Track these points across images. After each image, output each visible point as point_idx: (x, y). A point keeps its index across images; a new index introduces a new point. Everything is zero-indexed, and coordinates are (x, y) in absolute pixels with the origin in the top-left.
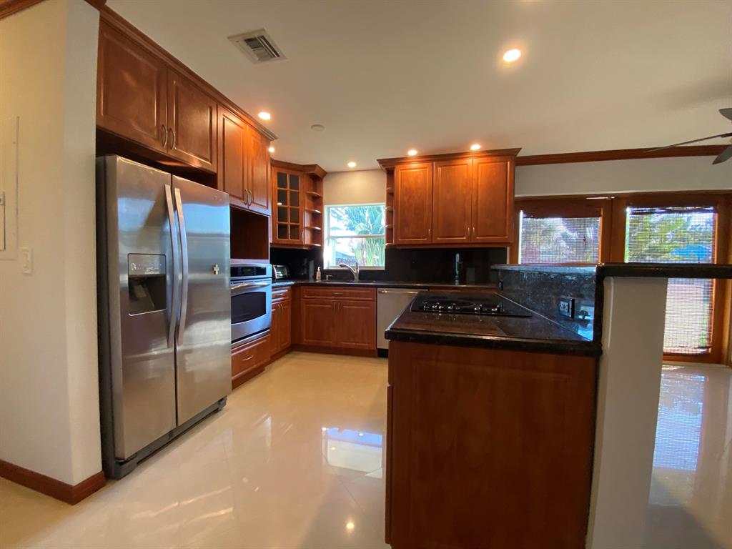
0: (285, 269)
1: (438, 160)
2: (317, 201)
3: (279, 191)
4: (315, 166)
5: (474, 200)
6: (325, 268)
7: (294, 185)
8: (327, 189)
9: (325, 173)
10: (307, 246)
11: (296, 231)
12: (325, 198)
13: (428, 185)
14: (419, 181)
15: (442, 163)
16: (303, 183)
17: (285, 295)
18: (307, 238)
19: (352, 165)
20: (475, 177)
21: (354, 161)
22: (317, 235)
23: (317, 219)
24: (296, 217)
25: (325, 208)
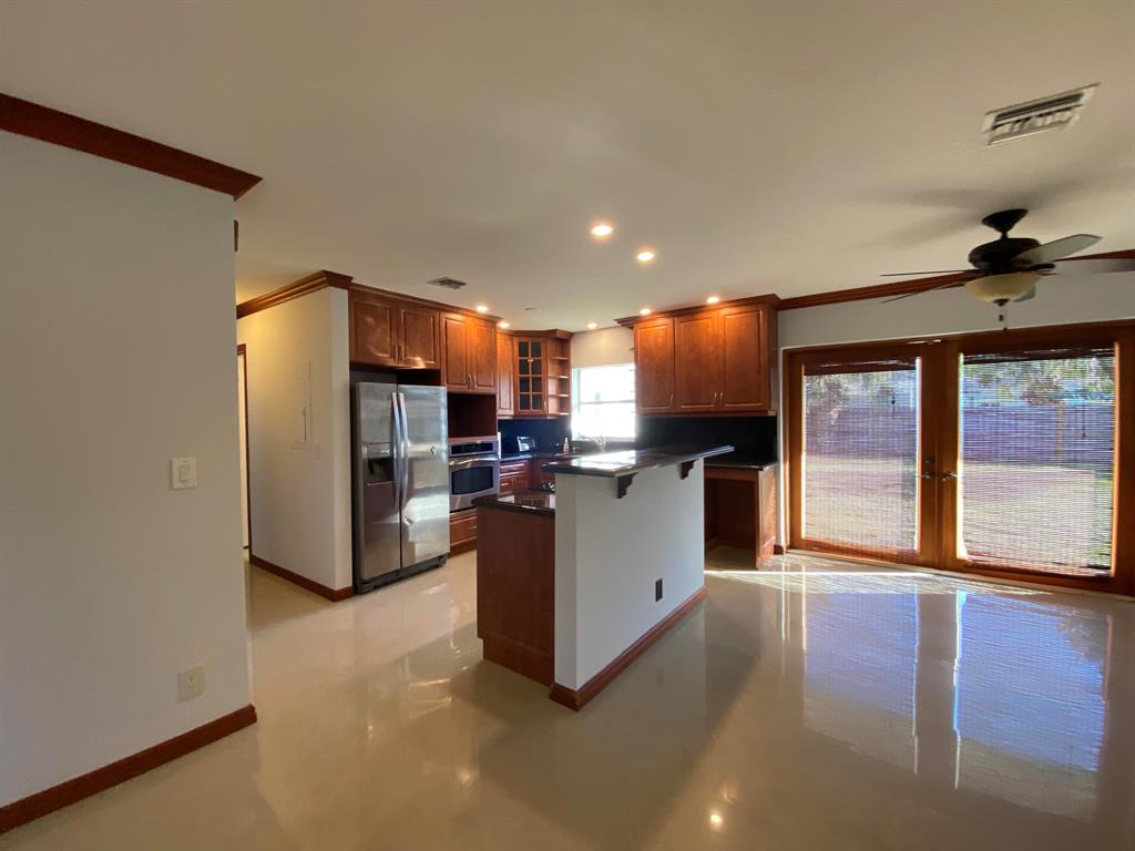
0: (533, 441)
1: (678, 316)
2: (564, 366)
3: (520, 361)
4: (555, 331)
6: (574, 439)
7: (537, 352)
8: (577, 351)
9: (571, 335)
10: (552, 415)
11: (539, 401)
12: (573, 361)
13: (670, 344)
14: (660, 340)
15: (683, 319)
16: (549, 348)
17: (520, 469)
18: (552, 407)
19: (592, 326)
20: (721, 332)
21: (594, 321)
22: (564, 403)
23: (564, 385)
24: (539, 384)
25: (574, 372)
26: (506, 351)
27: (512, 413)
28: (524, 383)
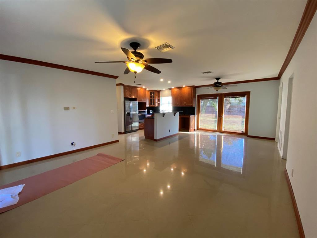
0: (153, 111)
1: (179, 88)
3: (150, 96)
4: (157, 90)
7: (153, 93)
9: (160, 91)
10: (156, 106)
11: (154, 104)
12: (161, 96)
13: (177, 94)
16: (156, 93)
17: (150, 116)
21: (164, 88)
22: (159, 104)
23: (159, 100)
24: (154, 100)
25: (161, 98)
26: (148, 94)
27: (149, 106)
28: (151, 100)
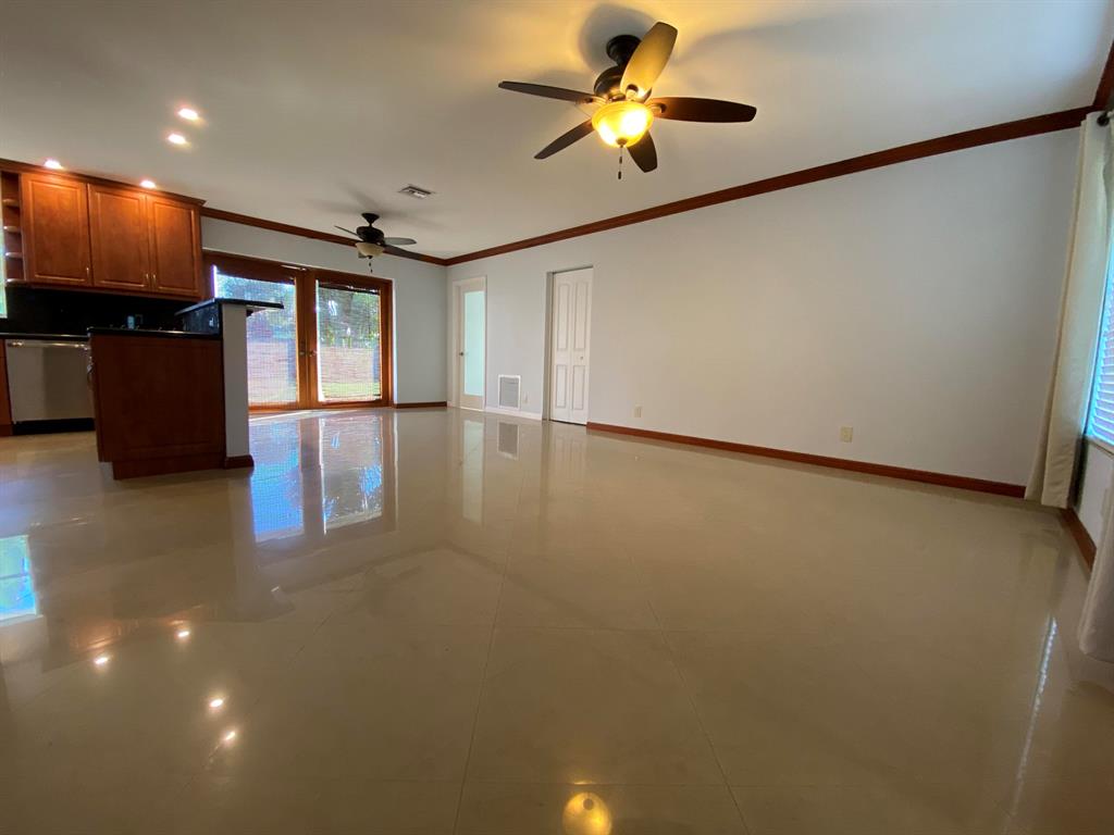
1: (94, 184)
5: (151, 243)
13: (81, 215)
15: (101, 189)
